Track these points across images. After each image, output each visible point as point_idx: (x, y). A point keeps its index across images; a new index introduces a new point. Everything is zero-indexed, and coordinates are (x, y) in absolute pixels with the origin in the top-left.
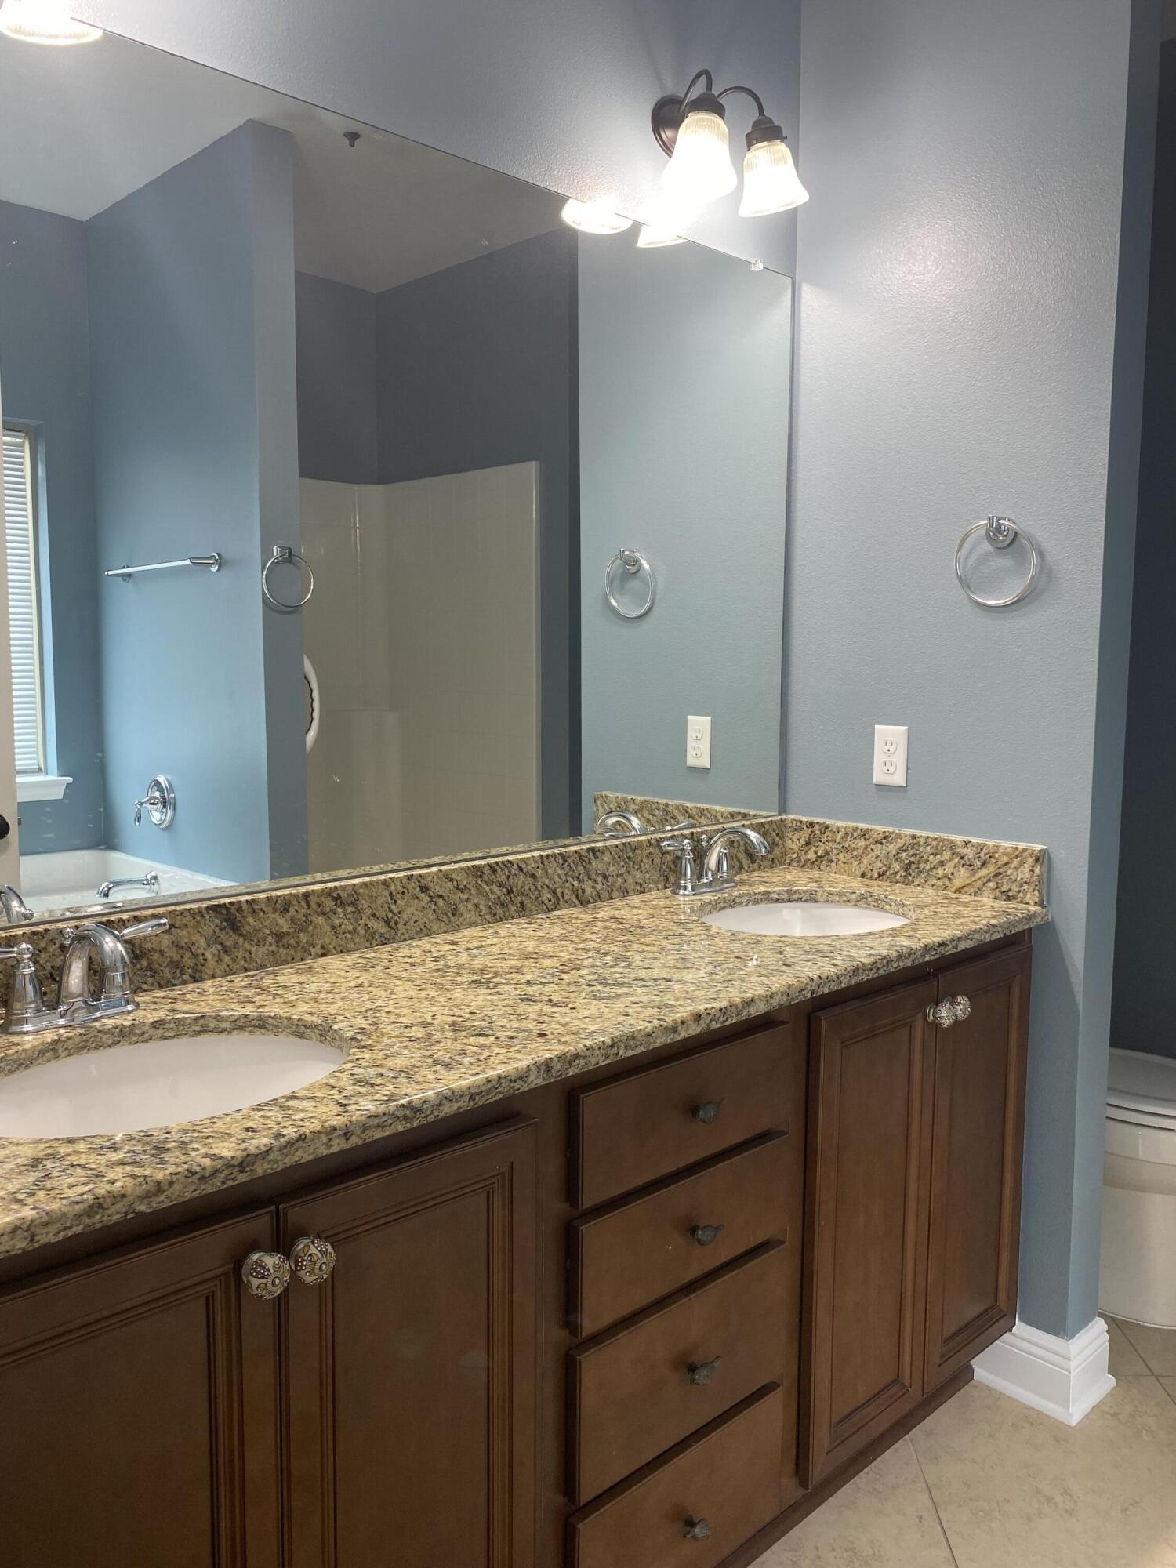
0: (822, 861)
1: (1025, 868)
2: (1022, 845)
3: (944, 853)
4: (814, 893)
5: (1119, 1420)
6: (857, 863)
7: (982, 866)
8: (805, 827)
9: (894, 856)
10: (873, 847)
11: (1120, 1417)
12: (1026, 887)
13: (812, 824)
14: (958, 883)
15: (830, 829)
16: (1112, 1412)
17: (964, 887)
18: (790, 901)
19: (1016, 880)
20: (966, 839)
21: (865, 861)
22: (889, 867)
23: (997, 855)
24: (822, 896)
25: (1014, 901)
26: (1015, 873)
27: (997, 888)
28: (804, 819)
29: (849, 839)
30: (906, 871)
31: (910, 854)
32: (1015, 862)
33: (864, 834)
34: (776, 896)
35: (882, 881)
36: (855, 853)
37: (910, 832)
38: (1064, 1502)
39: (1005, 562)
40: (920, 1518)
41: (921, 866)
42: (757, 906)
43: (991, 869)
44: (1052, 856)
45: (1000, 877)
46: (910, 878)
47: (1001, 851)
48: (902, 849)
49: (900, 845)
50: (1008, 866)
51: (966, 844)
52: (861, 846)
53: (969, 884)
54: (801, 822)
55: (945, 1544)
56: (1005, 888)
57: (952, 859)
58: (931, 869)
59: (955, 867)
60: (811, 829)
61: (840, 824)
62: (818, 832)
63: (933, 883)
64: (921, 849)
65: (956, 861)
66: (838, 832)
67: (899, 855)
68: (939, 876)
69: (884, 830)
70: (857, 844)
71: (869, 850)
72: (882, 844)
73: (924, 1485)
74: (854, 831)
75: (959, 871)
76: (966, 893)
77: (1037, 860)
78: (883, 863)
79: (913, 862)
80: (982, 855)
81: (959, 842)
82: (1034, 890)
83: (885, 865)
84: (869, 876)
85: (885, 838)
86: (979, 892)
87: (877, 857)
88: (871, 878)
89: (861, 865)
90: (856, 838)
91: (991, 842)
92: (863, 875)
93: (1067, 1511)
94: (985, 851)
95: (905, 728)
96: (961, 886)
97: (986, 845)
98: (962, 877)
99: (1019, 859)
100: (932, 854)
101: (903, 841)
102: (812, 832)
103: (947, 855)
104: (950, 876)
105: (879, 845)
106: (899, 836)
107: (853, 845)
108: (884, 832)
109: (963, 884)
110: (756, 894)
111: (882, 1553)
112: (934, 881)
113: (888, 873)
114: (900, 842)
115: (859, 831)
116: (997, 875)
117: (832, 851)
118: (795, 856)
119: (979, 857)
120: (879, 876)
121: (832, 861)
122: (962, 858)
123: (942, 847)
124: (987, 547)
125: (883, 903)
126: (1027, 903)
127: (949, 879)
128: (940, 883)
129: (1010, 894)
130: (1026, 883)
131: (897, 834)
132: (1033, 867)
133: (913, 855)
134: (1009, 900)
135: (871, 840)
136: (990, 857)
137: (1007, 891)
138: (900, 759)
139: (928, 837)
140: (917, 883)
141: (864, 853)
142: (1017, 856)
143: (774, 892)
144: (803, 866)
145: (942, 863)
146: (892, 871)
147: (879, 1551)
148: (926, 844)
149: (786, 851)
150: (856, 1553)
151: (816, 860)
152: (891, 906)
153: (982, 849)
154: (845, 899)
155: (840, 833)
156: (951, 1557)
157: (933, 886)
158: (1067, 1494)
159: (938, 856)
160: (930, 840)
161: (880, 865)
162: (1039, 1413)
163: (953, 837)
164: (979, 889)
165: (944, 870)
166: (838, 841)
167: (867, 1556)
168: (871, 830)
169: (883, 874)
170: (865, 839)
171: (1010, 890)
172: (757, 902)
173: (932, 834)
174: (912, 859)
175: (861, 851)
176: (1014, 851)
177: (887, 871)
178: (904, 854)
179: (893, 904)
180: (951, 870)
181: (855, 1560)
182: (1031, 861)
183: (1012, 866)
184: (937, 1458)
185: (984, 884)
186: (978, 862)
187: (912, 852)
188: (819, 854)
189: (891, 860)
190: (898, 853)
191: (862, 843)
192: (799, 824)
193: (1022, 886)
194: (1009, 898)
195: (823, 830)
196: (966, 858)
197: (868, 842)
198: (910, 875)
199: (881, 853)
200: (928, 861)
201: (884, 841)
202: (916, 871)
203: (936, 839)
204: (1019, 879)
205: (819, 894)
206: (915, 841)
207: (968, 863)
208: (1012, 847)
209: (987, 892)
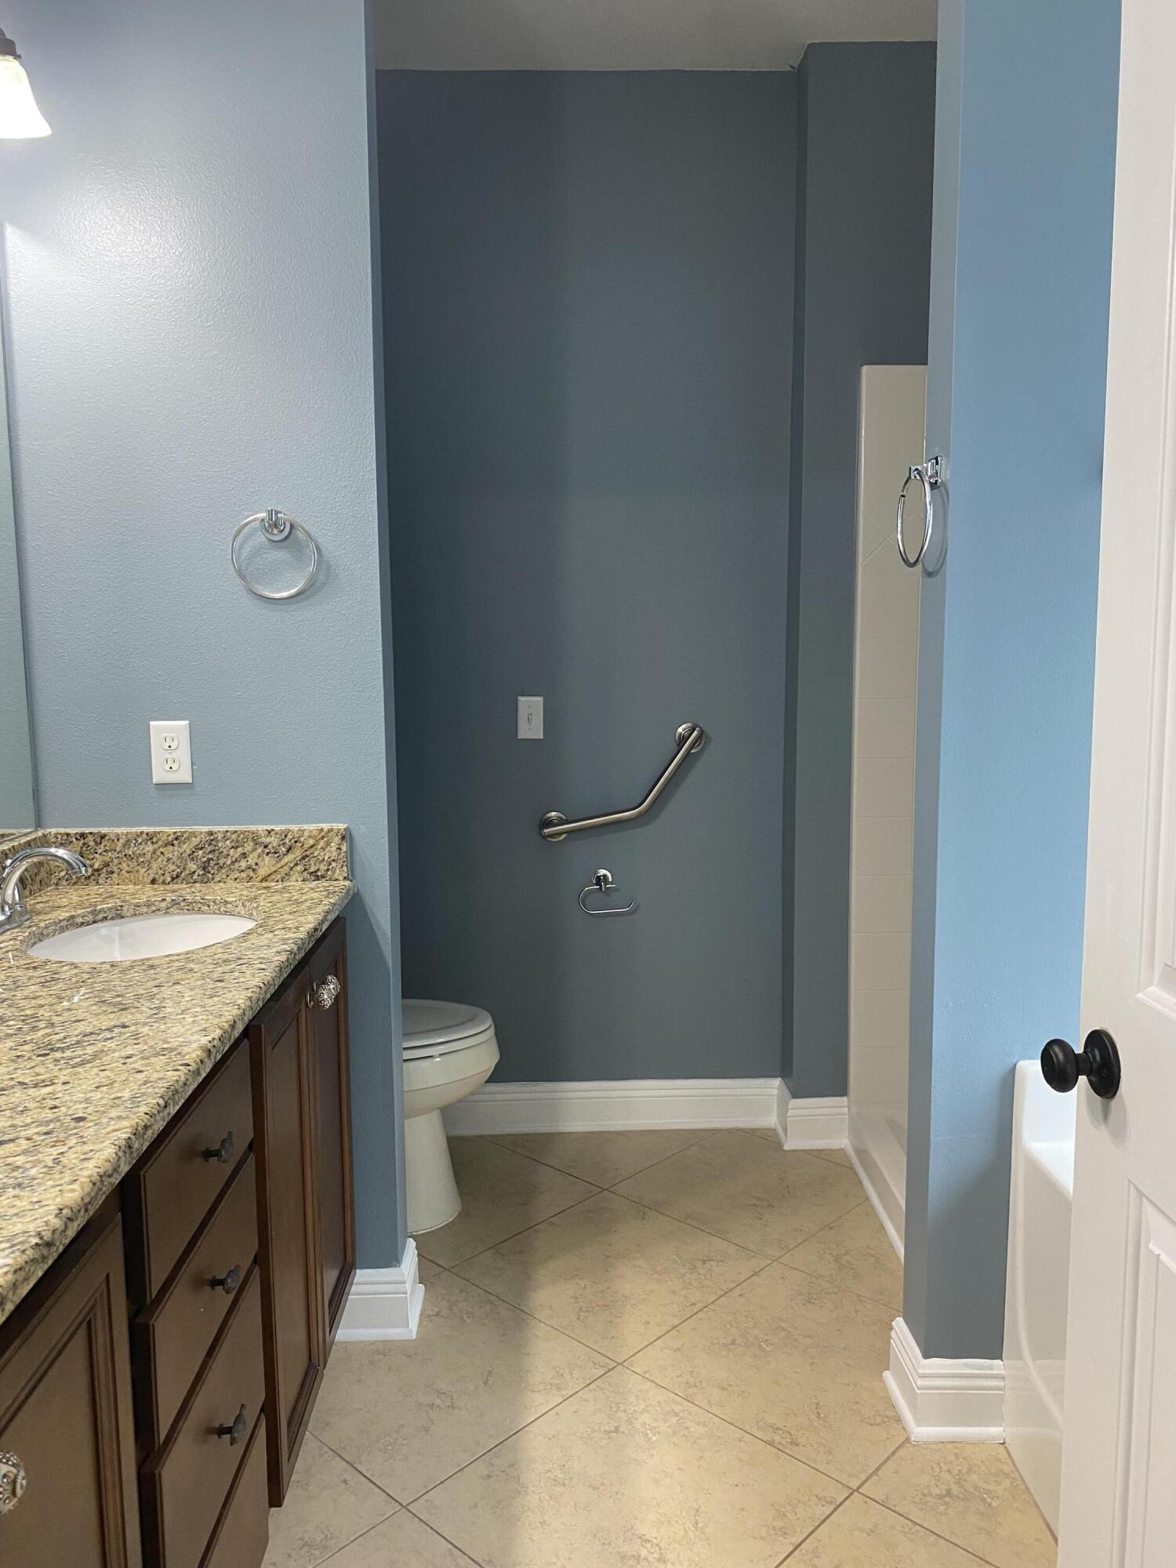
0: (99, 875)
1: (331, 847)
2: (326, 826)
3: (246, 845)
4: (119, 908)
5: (443, 1316)
6: (144, 870)
7: (288, 851)
8: (74, 840)
9: (189, 856)
10: (162, 850)
11: (442, 1314)
12: (334, 864)
13: (83, 836)
14: (263, 872)
15: (107, 838)
16: (435, 1313)
17: (270, 875)
18: (95, 922)
19: (323, 860)
20: (269, 828)
21: (154, 866)
22: (184, 869)
23: (302, 839)
24: (128, 910)
25: (324, 880)
26: (322, 854)
27: (305, 870)
28: (72, 831)
29: (132, 845)
30: (204, 869)
31: (208, 851)
32: (322, 843)
33: (150, 837)
34: (80, 920)
35: (176, 884)
36: (141, 860)
37: (205, 829)
38: (443, 1401)
39: (280, 555)
40: (345, 1481)
41: (221, 862)
42: (63, 934)
43: (298, 853)
44: (353, 832)
45: (307, 860)
46: (210, 876)
47: (306, 834)
48: (198, 848)
49: (195, 844)
50: (315, 847)
51: (269, 832)
52: (148, 852)
53: (275, 872)
54: (68, 835)
55: (377, 1490)
56: (312, 869)
57: (254, 850)
58: (233, 863)
59: (259, 856)
60: (82, 841)
61: (119, 830)
62: (92, 843)
63: (235, 876)
64: (220, 844)
65: (260, 850)
66: (118, 840)
67: (195, 854)
68: (243, 868)
69: (174, 831)
70: (144, 849)
71: (159, 854)
72: (173, 845)
73: (330, 1452)
74: (138, 836)
75: (263, 860)
76: (272, 880)
77: (343, 838)
78: (177, 866)
79: (212, 859)
80: (287, 840)
81: (261, 832)
82: (342, 866)
83: (179, 867)
84: (161, 881)
85: (176, 839)
86: (287, 878)
87: (169, 859)
88: (164, 883)
89: (150, 872)
90: (141, 843)
91: (295, 828)
92: (153, 882)
93: (449, 1407)
94: (289, 836)
95: (186, 722)
96: (267, 875)
97: (289, 831)
98: (267, 865)
99: (325, 839)
100: (233, 847)
101: (198, 839)
102: (84, 844)
103: (249, 847)
104: (254, 867)
105: (170, 848)
106: (194, 834)
107: (138, 852)
108: (175, 833)
109: (269, 872)
110: (61, 921)
111: (332, 1531)
112: (237, 875)
113: (183, 874)
114: (195, 841)
115: (144, 836)
116: (303, 858)
117: (112, 861)
118: (63, 874)
119: (284, 844)
120: (173, 879)
121: (113, 872)
122: (266, 847)
123: (243, 839)
124: (261, 538)
125: (200, 905)
126: (336, 880)
127: (254, 870)
128: (244, 875)
129: (319, 874)
130: (334, 860)
131: (191, 833)
132: (339, 844)
133: (211, 852)
134: (318, 880)
135: (160, 843)
136: (296, 842)
137: (315, 872)
138: (183, 755)
139: (227, 831)
140: (217, 879)
141: (152, 858)
142: (323, 838)
143: (78, 916)
144: (75, 883)
145: (244, 856)
146: (187, 872)
147: (329, 1531)
148: (225, 838)
149: (51, 870)
150: (310, 1545)
151: (92, 875)
152: (209, 906)
153: (286, 836)
154: (154, 908)
155: (121, 841)
156: (388, 1498)
157: (236, 879)
158: (441, 1394)
159: (239, 849)
160: (229, 834)
161: (173, 867)
162: (384, 1342)
163: (253, 828)
164: (286, 874)
165: (247, 861)
166: (118, 849)
167: (321, 1541)
168: (159, 833)
169: (178, 876)
170: (152, 843)
171: (318, 870)
172: (63, 930)
173: (232, 828)
174: (210, 856)
175: (148, 856)
176: (320, 833)
177: (181, 872)
178: (200, 852)
179: (212, 904)
180: (255, 860)
181: (313, 1552)
182: (337, 840)
183: (319, 847)
184: (327, 1424)
185: (291, 869)
186: (283, 849)
187: (209, 849)
188: (96, 867)
189: (186, 860)
190: (193, 852)
191: (150, 848)
192: (65, 837)
193: (330, 864)
194: (318, 878)
195: (98, 840)
196: (270, 846)
197: (156, 846)
198: (209, 872)
199: (173, 855)
200: (228, 855)
201: (175, 842)
202: (216, 867)
203: (236, 832)
204: (326, 858)
205: (125, 908)
206: (212, 838)
207: (273, 851)
208: (317, 830)
209: (295, 875)
